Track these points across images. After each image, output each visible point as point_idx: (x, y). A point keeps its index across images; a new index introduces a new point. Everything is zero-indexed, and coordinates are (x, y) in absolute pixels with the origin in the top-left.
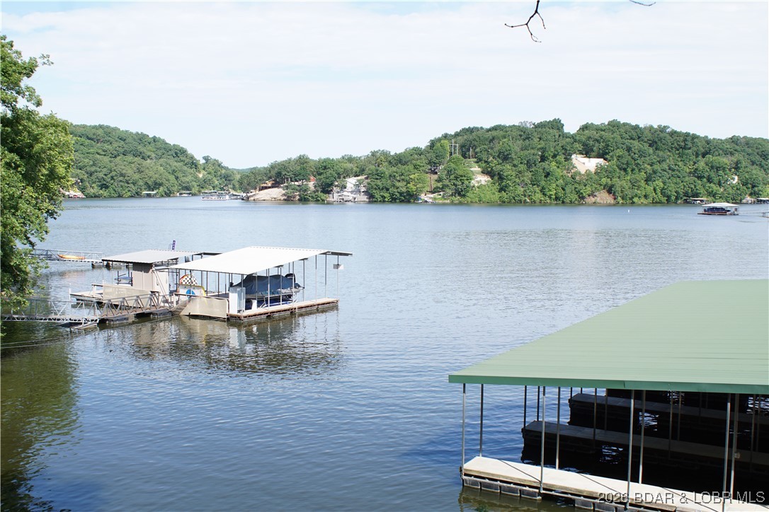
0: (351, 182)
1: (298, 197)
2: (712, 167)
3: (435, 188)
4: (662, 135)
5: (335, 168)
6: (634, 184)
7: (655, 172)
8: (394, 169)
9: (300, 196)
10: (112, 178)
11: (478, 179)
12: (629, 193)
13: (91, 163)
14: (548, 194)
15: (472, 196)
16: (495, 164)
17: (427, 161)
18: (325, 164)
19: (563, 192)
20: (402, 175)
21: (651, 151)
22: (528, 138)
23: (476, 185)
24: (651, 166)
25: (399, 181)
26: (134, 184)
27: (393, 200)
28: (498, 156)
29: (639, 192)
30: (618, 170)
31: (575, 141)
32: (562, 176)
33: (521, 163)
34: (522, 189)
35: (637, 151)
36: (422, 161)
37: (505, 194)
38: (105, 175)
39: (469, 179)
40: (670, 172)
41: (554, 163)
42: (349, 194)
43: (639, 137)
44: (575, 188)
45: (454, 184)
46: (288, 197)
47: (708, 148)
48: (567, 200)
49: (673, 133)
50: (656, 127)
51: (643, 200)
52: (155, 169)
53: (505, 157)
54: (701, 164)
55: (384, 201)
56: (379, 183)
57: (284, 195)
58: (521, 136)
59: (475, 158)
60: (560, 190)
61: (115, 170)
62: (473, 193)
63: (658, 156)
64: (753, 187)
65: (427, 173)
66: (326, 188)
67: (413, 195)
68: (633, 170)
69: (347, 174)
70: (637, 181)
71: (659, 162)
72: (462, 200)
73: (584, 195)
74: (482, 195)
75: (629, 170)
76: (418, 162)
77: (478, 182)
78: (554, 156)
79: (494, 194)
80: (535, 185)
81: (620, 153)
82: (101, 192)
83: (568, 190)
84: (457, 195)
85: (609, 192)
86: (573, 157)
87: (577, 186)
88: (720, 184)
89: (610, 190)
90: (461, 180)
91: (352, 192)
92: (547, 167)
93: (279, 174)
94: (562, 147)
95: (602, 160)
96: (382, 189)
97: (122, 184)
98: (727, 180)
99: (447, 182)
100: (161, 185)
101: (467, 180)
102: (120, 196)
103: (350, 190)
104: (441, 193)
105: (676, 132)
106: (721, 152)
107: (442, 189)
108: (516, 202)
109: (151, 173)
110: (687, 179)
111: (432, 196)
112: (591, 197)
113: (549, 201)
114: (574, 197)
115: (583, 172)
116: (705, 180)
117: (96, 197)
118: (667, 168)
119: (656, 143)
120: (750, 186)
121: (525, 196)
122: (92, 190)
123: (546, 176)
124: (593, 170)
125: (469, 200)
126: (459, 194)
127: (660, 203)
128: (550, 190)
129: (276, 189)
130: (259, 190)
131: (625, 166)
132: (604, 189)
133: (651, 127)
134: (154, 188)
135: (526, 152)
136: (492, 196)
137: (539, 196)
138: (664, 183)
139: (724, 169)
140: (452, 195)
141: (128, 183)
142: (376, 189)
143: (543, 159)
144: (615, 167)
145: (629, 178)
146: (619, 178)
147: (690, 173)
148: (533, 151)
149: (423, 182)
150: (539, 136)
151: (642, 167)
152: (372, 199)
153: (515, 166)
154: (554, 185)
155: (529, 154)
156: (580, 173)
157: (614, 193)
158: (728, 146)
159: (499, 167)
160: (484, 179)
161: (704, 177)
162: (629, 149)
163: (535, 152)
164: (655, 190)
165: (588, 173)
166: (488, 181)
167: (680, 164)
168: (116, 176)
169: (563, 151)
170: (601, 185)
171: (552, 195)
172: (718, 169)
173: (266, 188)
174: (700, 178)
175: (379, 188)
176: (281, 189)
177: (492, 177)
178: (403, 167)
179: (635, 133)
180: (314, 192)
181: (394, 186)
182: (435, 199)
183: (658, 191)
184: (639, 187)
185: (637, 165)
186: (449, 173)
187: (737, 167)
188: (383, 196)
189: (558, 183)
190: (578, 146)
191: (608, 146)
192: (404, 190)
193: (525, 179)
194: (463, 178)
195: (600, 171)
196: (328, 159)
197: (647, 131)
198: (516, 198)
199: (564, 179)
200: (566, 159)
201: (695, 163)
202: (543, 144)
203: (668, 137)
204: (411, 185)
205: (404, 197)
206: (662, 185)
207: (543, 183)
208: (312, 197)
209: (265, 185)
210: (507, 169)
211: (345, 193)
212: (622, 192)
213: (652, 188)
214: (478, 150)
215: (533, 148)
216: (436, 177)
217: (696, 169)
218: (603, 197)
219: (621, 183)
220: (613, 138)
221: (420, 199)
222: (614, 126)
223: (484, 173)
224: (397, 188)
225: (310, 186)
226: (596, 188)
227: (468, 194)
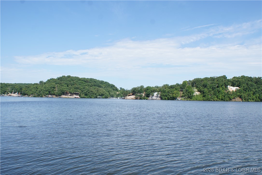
0: (155, 94)
1: (139, 98)
3: (182, 96)
4: (259, 80)
5: (151, 89)
6: (249, 95)
7: (256, 91)
8: (169, 90)
10: (89, 92)
11: (196, 93)
12: (247, 98)
13: (83, 88)
14: (219, 98)
15: (194, 98)
17: (180, 88)
18: (147, 88)
19: (224, 97)
20: (172, 91)
21: (255, 85)
22: (213, 80)
23: (195, 95)
24: (255, 89)
25: (171, 93)
26: (95, 94)
27: (168, 99)
28: (203, 86)
29: (250, 98)
30: (243, 90)
31: (229, 81)
32: (224, 92)
33: (210, 88)
34: (210, 96)
35: (250, 85)
36: (179, 87)
37: (205, 97)
38: (87, 92)
39: (193, 93)
41: (221, 88)
42: (155, 97)
43: (251, 81)
44: (228, 96)
45: (188, 95)
46: (136, 98)
48: (226, 100)
50: (257, 77)
51: (252, 100)
52: (102, 90)
53: (205, 86)
55: (166, 100)
56: (164, 94)
57: (135, 97)
58: (211, 80)
59: (196, 87)
60: (223, 97)
61: (90, 90)
62: (194, 97)
63: (257, 86)
65: (180, 91)
66: (148, 96)
67: (175, 98)
68: (248, 91)
69: (154, 91)
70: (250, 94)
71: (258, 88)
73: (231, 98)
74: (197, 98)
75: (247, 91)
76: (177, 88)
77: (196, 94)
78: (222, 86)
79: (201, 98)
80: (214, 95)
81: (243, 85)
82: (85, 96)
83: (226, 97)
84: (189, 98)
85: (240, 98)
87: (229, 95)
89: (240, 97)
90: (190, 93)
91: (156, 97)
92: (219, 89)
93: (134, 91)
94: (224, 83)
95: (238, 87)
96: (165, 96)
97: (92, 94)
99: (185, 94)
100: (104, 95)
102: (91, 98)
103: (155, 96)
104: (184, 97)
109: (101, 91)
111: (181, 98)
112: (234, 99)
113: (219, 100)
114: (228, 99)
115: (231, 91)
117: (83, 98)
118: (261, 90)
119: (257, 82)
121: (211, 99)
122: (82, 96)
123: (218, 92)
124: (235, 91)
125: (193, 100)
126: (190, 98)
127: (258, 101)
128: (220, 97)
129: (133, 96)
130: (129, 96)
131: (245, 89)
132: (238, 97)
133: (255, 78)
134: (102, 96)
136: (200, 98)
137: (216, 99)
138: (259, 95)
140: (187, 98)
141: (93, 94)
142: (163, 96)
143: (218, 87)
144: (242, 89)
145: (247, 93)
146: (244, 93)
148: (214, 84)
149: (178, 94)
150: (217, 80)
151: (252, 90)
152: (162, 99)
153: (208, 89)
154: (221, 95)
155: (213, 85)
156: (230, 91)
157: (242, 98)
159: (203, 89)
160: (198, 93)
163: (215, 84)
164: (256, 97)
165: (233, 91)
166: (199, 94)
168: (90, 92)
169: (225, 84)
170: (237, 95)
171: (220, 98)
173: (130, 95)
175: (164, 96)
177: (201, 92)
178: (172, 89)
179: (250, 79)
180: (144, 97)
181: (169, 95)
182: (182, 99)
183: (257, 97)
184: (250, 96)
185: (250, 89)
186: (187, 91)
188: (165, 98)
189: (222, 94)
190: (229, 83)
191: (240, 83)
192: (172, 96)
193: (211, 93)
194: (191, 93)
195: (237, 91)
196: (149, 87)
198: (208, 99)
199: (224, 93)
200: (226, 87)
202: (218, 82)
203: (261, 80)
204: (174, 95)
205: (172, 98)
206: (258, 95)
207: (217, 94)
208: (143, 98)
209: (130, 94)
210: (206, 90)
211: (154, 97)
212: (244, 97)
213: (255, 97)
214: (196, 84)
216: (182, 92)
218: (238, 99)
219: (244, 95)
220: (242, 81)
221: (177, 99)
222: (243, 77)
223: (198, 91)
224: (170, 96)
225: (143, 95)
226: (235, 96)
227: (193, 98)
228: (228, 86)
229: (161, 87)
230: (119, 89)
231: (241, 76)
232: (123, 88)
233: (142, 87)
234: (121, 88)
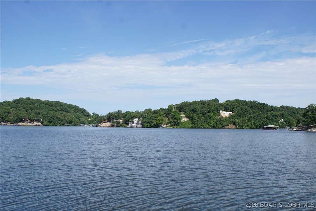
0: (136, 120)
1: (116, 126)
2: (273, 116)
3: (167, 123)
4: (254, 104)
5: (130, 115)
6: (243, 121)
7: (251, 117)
8: (152, 115)
9: (117, 125)
10: (54, 119)
11: (184, 119)
12: (241, 124)
13: (46, 113)
14: (210, 125)
16: (190, 113)
18: (126, 114)
20: (155, 117)
21: (250, 109)
22: (204, 104)
23: (183, 121)
24: (250, 115)
25: (154, 120)
26: (62, 121)
27: (151, 127)
28: (192, 111)
29: (245, 124)
30: (237, 116)
31: (221, 106)
32: (216, 118)
33: (200, 113)
34: (200, 123)
35: (244, 109)
36: (164, 112)
37: (194, 124)
38: (51, 118)
39: (180, 119)
40: (257, 117)
41: (213, 114)
42: (135, 125)
43: (246, 105)
44: (221, 123)
45: (174, 121)
46: (113, 126)
47: (272, 109)
48: (218, 127)
49: (259, 103)
50: (252, 101)
51: (247, 127)
52: (70, 116)
53: (194, 111)
54: (269, 114)
55: (148, 127)
56: (146, 120)
57: (111, 125)
58: (201, 104)
59: (183, 112)
60: (215, 123)
61: (55, 116)
62: (182, 124)
63: (253, 111)
64: (289, 123)
65: (165, 117)
66: (126, 123)
67: (159, 125)
68: (243, 117)
69: (135, 117)
70: (244, 120)
71: (253, 113)
72: (177, 127)
73: (224, 125)
74: (185, 125)
75: (241, 116)
76: (161, 113)
77: (184, 120)
78: (213, 111)
79: (190, 125)
80: (205, 121)
81: (238, 110)
82: (49, 124)
83: (218, 123)
84: (175, 125)
85: (234, 124)
86: (220, 111)
87: (221, 122)
88: (276, 122)
89: (234, 123)
90: (177, 119)
91: (136, 124)
92: (210, 115)
93: (109, 117)
94: (216, 107)
95: (232, 113)
96: (147, 123)
97: (57, 121)
98: (279, 120)
99: (171, 120)
100: (72, 122)
101: (179, 119)
102: (56, 125)
104: (170, 124)
105: (260, 103)
106: (277, 111)
107: (170, 123)
108: (198, 127)
109: (69, 118)
110: (264, 120)
111: (166, 125)
112: (227, 126)
113: (210, 128)
114: (220, 126)
115: (224, 117)
116: (270, 120)
117: (46, 125)
118: (256, 116)
119: (252, 107)
120: (287, 123)
121: (201, 126)
122: (46, 123)
123: (210, 118)
124: (228, 116)
125: (180, 127)
126: (176, 125)
127: (254, 128)
129: (109, 123)
130: (103, 123)
131: (240, 115)
132: (232, 123)
133: (251, 101)
134: (71, 123)
135: (202, 109)
137: (207, 126)
138: (255, 121)
139: (278, 116)
140: (173, 125)
141: (59, 121)
142: (145, 123)
143: (209, 112)
144: (236, 115)
145: (241, 119)
146: (238, 119)
147: (265, 118)
148: (205, 109)
149: (163, 120)
150: (208, 104)
151: (247, 115)
152: (143, 126)
153: (198, 114)
154: (212, 122)
156: (222, 117)
157: (236, 124)
158: (280, 109)
159: (192, 115)
160: (186, 119)
161: (270, 119)
162: (242, 109)
163: (206, 109)
164: (251, 124)
165: (226, 117)
166: (188, 120)
167: (261, 114)
168: (55, 118)
169: (216, 109)
170: (231, 122)
171: (212, 125)
172: (275, 116)
173: (105, 122)
174: (269, 119)
176: (110, 123)
177: (189, 119)
178: (155, 115)
179: (244, 103)
180: (122, 124)
182: (167, 126)
183: (253, 124)
184: (245, 123)
185: (245, 114)
186: (173, 117)
187: (282, 116)
188: (147, 126)
189: (214, 121)
191: (234, 107)
192: (155, 123)
193: (201, 119)
195: (230, 116)
196: (128, 112)
197: (249, 103)
198: (198, 126)
199: (216, 120)
200: (218, 112)
201: (267, 114)
202: (209, 107)
203: (257, 105)
205: (155, 126)
206: (254, 122)
207: (208, 121)
208: (121, 126)
209: (105, 121)
210: (195, 115)
211: (133, 124)
213: (250, 123)
214: (184, 108)
215: (205, 108)
216: (167, 118)
217: (267, 116)
218: (231, 126)
220: (236, 105)
221: (161, 126)
222: (237, 100)
223: (186, 117)
224: (153, 122)
225: (121, 122)
226: (228, 123)
227: (180, 125)
228: (221, 111)
229: (142, 112)
230: (92, 115)
231: (236, 100)
232: (96, 113)
233: (119, 112)
234: (94, 113)
